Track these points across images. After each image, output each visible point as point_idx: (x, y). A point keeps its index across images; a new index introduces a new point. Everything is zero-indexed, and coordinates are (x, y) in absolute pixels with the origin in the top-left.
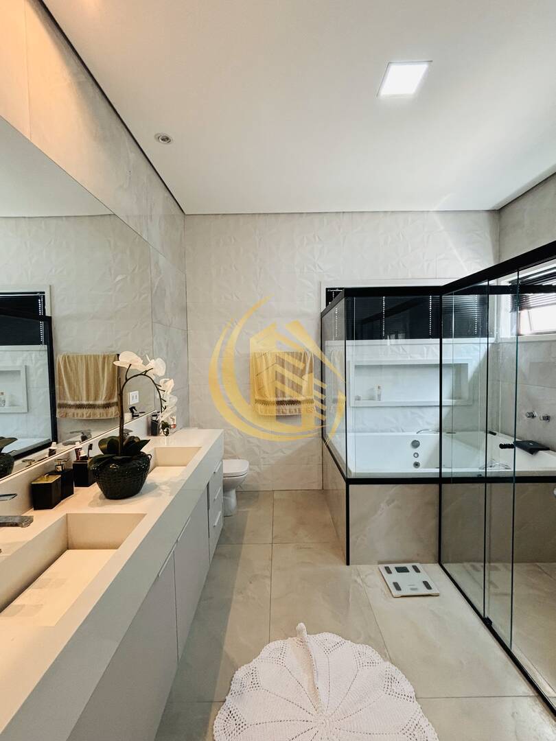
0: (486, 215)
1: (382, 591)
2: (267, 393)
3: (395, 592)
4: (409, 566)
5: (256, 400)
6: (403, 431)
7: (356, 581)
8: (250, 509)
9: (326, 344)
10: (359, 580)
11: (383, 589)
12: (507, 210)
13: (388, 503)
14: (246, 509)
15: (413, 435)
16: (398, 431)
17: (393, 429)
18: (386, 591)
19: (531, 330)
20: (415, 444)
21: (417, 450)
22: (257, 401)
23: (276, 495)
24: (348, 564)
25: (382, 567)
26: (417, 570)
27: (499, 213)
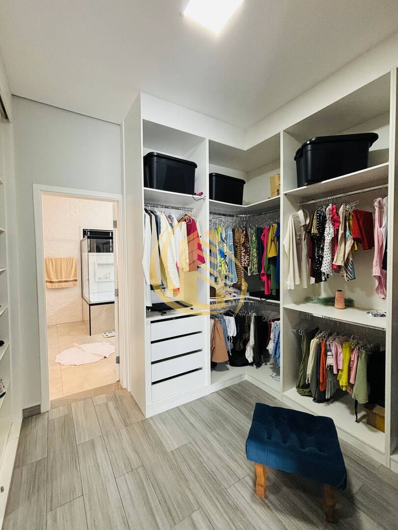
2: (53, 278)
5: (46, 281)
24: (90, 335)
25: (103, 333)
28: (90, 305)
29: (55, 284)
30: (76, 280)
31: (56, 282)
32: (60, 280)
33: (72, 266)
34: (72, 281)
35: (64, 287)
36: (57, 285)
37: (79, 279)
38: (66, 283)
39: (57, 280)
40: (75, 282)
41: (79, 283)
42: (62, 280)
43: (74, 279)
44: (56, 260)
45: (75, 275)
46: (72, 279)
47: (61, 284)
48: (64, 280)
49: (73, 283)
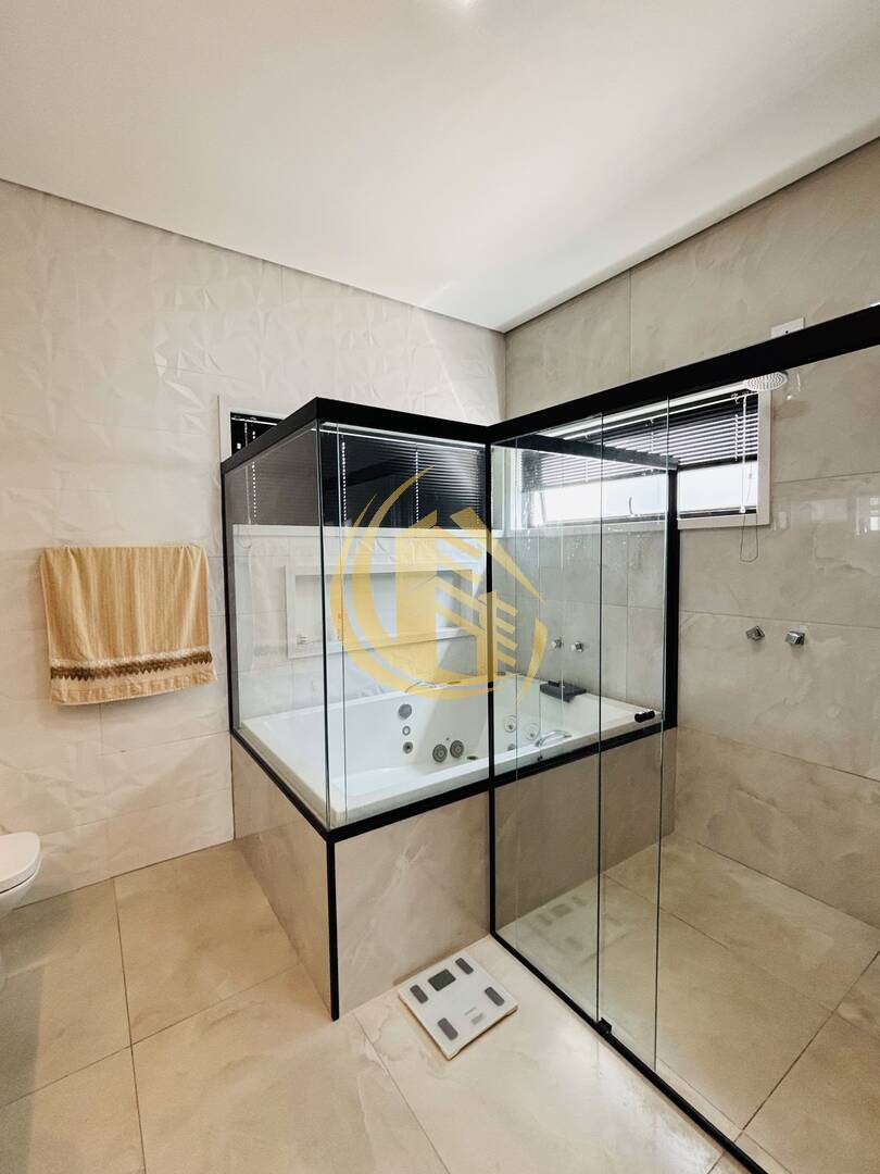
0: (489, 335)
1: (423, 1056)
2: (87, 650)
3: (450, 1047)
4: (449, 964)
5: (53, 670)
6: (383, 692)
7: (364, 1059)
8: (45, 960)
9: (235, 532)
10: (371, 1054)
11: (424, 1050)
12: (519, 336)
13: (410, 855)
14: (35, 965)
15: (399, 696)
16: (376, 693)
17: (366, 691)
18: (430, 1052)
19: (544, 519)
20: (405, 711)
21: (407, 722)
22: (55, 673)
23: (122, 891)
24: (335, 1015)
25: (404, 990)
26: (466, 968)
27: (506, 336)
28: (333, 836)
29: (99, 683)
30: (205, 658)
31: (106, 673)
32: (126, 660)
33: (186, 585)
34: (185, 661)
35: (148, 692)
36: (109, 687)
37: (217, 648)
38: (159, 676)
39: (109, 662)
40: (200, 667)
41: (217, 667)
42: (138, 659)
43: (196, 650)
44: (103, 556)
45: (200, 632)
46: (184, 652)
47: (130, 679)
48: (144, 658)
49: (190, 669)
